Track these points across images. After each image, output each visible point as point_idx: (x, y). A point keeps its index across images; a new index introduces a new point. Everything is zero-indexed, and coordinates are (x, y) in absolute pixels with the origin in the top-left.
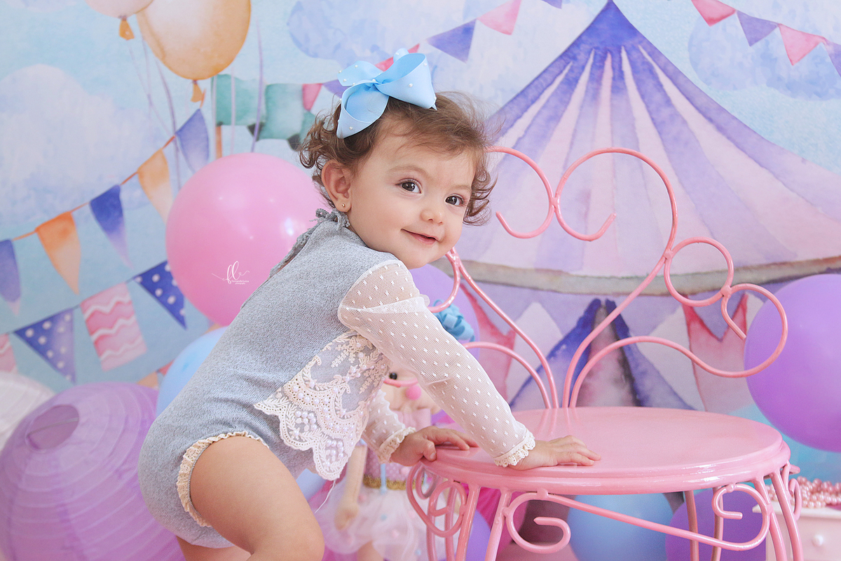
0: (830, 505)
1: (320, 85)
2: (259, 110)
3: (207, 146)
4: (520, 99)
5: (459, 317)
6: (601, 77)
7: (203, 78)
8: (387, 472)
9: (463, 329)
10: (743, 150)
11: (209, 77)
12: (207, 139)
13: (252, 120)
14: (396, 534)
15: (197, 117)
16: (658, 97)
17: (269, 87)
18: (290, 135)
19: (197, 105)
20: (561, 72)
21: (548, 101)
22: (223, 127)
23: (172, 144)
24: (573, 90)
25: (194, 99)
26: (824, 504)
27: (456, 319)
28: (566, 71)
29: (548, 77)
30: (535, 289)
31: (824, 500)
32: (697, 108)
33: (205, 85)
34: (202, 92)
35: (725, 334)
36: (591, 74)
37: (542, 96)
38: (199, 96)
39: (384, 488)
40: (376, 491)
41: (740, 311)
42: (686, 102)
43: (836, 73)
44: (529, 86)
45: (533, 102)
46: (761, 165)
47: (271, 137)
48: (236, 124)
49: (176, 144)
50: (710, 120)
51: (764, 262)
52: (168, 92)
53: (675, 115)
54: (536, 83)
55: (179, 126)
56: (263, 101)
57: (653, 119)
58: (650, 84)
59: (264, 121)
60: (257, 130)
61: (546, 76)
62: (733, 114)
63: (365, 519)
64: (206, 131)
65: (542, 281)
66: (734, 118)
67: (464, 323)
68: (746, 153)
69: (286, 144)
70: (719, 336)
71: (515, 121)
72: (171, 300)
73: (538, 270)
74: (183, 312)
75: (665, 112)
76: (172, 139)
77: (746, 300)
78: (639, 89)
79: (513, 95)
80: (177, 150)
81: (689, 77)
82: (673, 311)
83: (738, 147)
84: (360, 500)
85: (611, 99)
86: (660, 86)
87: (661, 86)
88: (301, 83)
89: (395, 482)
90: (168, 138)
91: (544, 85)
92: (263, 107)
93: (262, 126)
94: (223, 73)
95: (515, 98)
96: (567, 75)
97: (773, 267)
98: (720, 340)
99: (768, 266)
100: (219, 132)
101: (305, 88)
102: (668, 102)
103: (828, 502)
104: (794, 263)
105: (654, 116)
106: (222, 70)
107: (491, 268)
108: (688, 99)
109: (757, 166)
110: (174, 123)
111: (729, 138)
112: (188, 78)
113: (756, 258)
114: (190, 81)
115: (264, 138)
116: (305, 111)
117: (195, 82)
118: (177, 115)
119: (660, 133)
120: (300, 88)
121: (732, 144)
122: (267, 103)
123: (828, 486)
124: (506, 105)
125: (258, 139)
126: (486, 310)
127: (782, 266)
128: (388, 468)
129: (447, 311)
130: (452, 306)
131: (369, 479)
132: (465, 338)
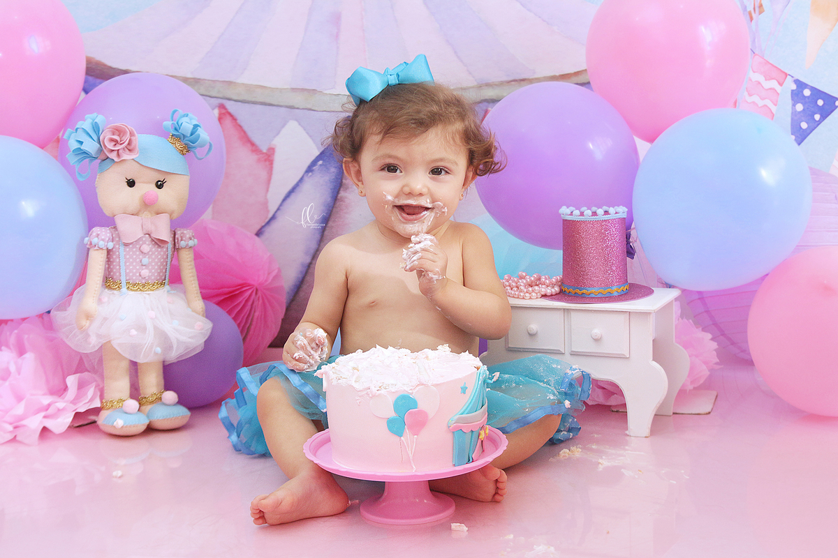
0: (544, 296)
5: (196, 126)
8: (127, 274)
9: (199, 136)
14: (134, 332)
26: (539, 296)
27: (193, 127)
30: (292, 107)
31: (539, 292)
39: (124, 289)
40: (116, 292)
51: (505, 79)
63: (105, 319)
65: (297, 100)
67: (200, 131)
73: (293, 90)
84: (100, 301)
89: (135, 284)
97: (513, 83)
99: (509, 82)
103: (543, 293)
104: (532, 79)
107: (248, 87)
113: (496, 75)
123: (546, 279)
126: (246, 128)
127: (522, 82)
128: (128, 271)
129: (184, 120)
130: (190, 115)
131: (109, 281)
132: (201, 146)
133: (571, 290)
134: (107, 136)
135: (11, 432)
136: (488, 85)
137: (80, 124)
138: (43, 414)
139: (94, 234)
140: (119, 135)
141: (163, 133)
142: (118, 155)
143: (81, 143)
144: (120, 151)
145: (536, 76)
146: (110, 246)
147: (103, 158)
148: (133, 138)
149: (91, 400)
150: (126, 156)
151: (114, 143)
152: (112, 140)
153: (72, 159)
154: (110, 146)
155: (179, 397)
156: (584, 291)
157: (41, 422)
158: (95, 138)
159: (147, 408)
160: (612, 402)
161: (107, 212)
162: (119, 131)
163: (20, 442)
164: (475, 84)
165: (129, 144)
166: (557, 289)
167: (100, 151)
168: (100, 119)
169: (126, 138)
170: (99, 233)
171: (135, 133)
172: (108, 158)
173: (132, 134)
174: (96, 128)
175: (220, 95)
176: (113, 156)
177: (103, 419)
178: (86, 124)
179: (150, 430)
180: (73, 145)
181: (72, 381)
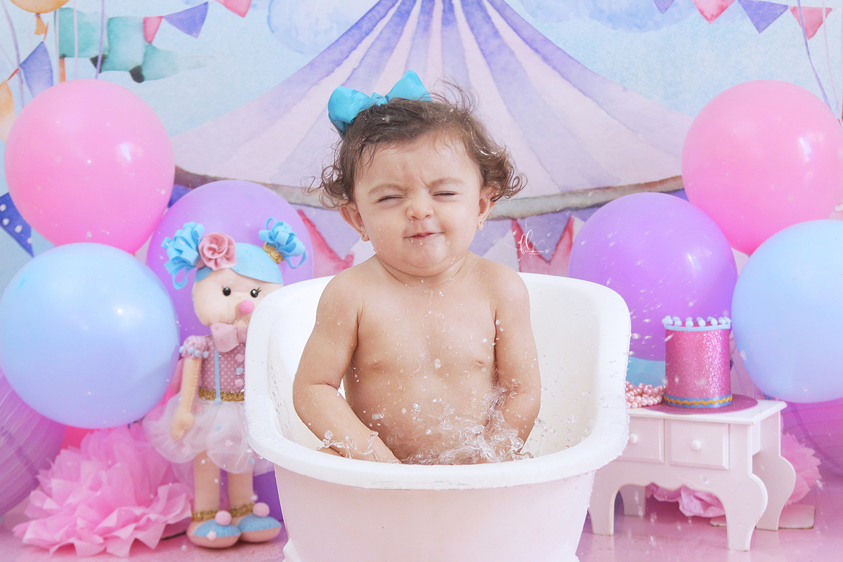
1: (161, 17)
2: (101, 43)
3: (52, 78)
4: (354, 31)
5: (291, 235)
6: (431, 9)
7: (46, 12)
8: (221, 384)
9: (294, 245)
10: (568, 81)
11: (52, 10)
12: (51, 71)
13: (95, 52)
14: (229, 443)
15: (40, 50)
16: (486, 29)
17: (110, 19)
18: (131, 67)
19: (41, 38)
20: (394, 5)
21: (381, 33)
22: (66, 59)
23: (16, 76)
24: (405, 22)
25: (38, 33)
27: (288, 235)
28: (398, 4)
29: (381, 9)
31: (641, 402)
32: (524, 40)
33: (47, 18)
34: (46, 25)
35: (553, 255)
36: (422, 6)
37: (375, 28)
38: (42, 29)
39: (218, 399)
40: (211, 402)
41: (567, 233)
42: (514, 33)
43: (655, 6)
44: (362, 18)
45: (367, 34)
46: (585, 94)
47: (114, 69)
48: (79, 57)
49: (20, 76)
50: (537, 51)
52: (11, 25)
53: (503, 46)
54: (370, 15)
55: (22, 60)
56: (105, 33)
57: (482, 50)
58: (478, 16)
59: (106, 53)
60: (99, 62)
61: (378, 8)
62: (558, 45)
63: (199, 429)
64: (50, 64)
66: (559, 49)
67: (295, 240)
68: (571, 83)
69: (128, 76)
70: (548, 259)
71: (350, 52)
72: (18, 229)
74: (30, 241)
75: (494, 43)
76: (16, 71)
77: (572, 224)
78: (468, 21)
79: (349, 28)
80: (22, 82)
81: (516, 9)
82: (504, 235)
83: (563, 77)
84: (194, 410)
85: (442, 31)
86: (488, 18)
87: (490, 18)
88: (142, 16)
89: (229, 394)
90: (13, 71)
91: (378, 17)
92: (105, 39)
93: (104, 58)
94: (64, 6)
95: (349, 30)
96: (399, 8)
97: (597, 191)
98: (549, 262)
99: (593, 190)
100: (62, 65)
101: (145, 21)
102: (496, 33)
103: (645, 404)
104: (617, 187)
105: (483, 47)
106: (64, 3)
108: (515, 30)
109: (581, 95)
110: (18, 55)
111: (554, 68)
112: (32, 12)
113: (580, 183)
114: (34, 14)
115: (107, 70)
116: (147, 44)
117: (38, 15)
118: (20, 47)
119: (489, 63)
120: (142, 22)
121: (557, 74)
122: (109, 36)
124: (341, 37)
125: (100, 71)
126: (324, 235)
127: (607, 191)
128: (222, 380)
129: (280, 229)
130: (285, 224)
131: (204, 391)
132: (296, 255)
133: (672, 400)
134: (205, 244)
135: (102, 544)
136: (572, 193)
137: (178, 233)
138: (133, 526)
139: (190, 343)
140: (217, 244)
141: (258, 242)
142: (216, 264)
143: (181, 252)
144: (218, 260)
145: (622, 184)
146: (206, 354)
147: (202, 267)
148: (231, 247)
149: (183, 511)
150: (225, 265)
151: (211, 252)
152: (210, 249)
153: (170, 268)
154: (208, 254)
155: (271, 509)
156: (686, 402)
157: (132, 534)
158: (194, 246)
159: (239, 520)
160: (710, 513)
161: (203, 321)
162: (216, 239)
163: (111, 555)
164: (558, 191)
165: (227, 253)
166: (657, 400)
167: (199, 259)
168: (200, 228)
169: (225, 247)
170: (195, 342)
171: (233, 241)
172: (205, 266)
173: (230, 243)
174: (195, 236)
175: (299, 202)
176: (211, 264)
177: (195, 531)
178: (185, 232)
179: (241, 543)
180: (172, 254)
181: (163, 491)
